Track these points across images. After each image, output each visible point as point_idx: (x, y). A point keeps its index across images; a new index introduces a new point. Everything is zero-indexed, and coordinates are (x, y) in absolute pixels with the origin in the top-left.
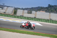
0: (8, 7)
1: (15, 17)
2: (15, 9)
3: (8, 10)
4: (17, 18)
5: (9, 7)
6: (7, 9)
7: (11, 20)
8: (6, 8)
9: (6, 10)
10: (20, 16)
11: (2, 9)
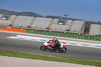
0: (73, 20)
1: (86, 38)
2: (86, 24)
3: (74, 25)
4: (91, 39)
5: (75, 20)
6: (72, 24)
7: (80, 43)
8: (69, 22)
9: (70, 27)
10: (96, 35)
11: (64, 24)
